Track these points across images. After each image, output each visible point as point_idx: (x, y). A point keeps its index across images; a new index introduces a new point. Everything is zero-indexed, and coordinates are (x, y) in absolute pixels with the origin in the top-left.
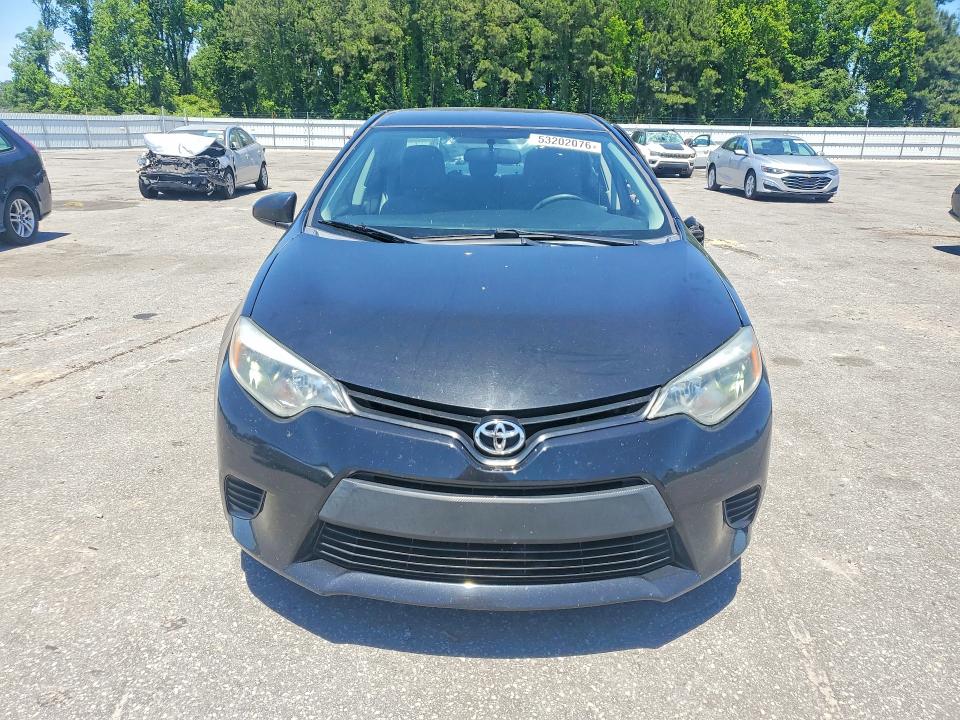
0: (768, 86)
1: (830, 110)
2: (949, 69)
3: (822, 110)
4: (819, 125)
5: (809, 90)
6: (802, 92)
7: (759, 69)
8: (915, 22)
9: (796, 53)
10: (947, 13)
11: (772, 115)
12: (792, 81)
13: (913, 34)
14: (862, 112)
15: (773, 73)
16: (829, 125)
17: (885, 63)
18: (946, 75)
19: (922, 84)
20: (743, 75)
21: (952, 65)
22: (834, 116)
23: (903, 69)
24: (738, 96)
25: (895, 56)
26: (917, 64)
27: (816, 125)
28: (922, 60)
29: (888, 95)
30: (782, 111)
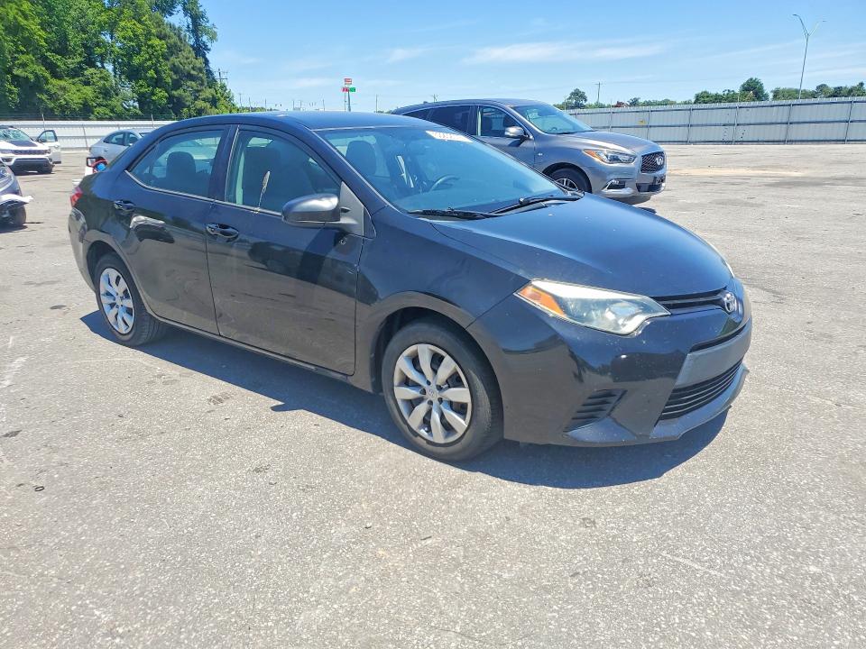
0: (39, 82)
1: (106, 106)
2: (192, 72)
3: (100, 105)
4: (101, 119)
5: (80, 86)
6: (74, 89)
7: (24, 65)
8: (154, 31)
9: (53, 51)
10: (174, 25)
11: (52, 110)
12: (60, 78)
13: (156, 42)
14: (135, 107)
15: (40, 70)
16: (111, 119)
17: (140, 65)
18: (191, 77)
19: (177, 85)
20: (9, 71)
21: (193, 68)
22: (112, 111)
23: (157, 72)
24: (11, 92)
25: (146, 60)
26: (165, 67)
27: (98, 119)
28: (169, 64)
29: (153, 94)
30: (61, 106)
